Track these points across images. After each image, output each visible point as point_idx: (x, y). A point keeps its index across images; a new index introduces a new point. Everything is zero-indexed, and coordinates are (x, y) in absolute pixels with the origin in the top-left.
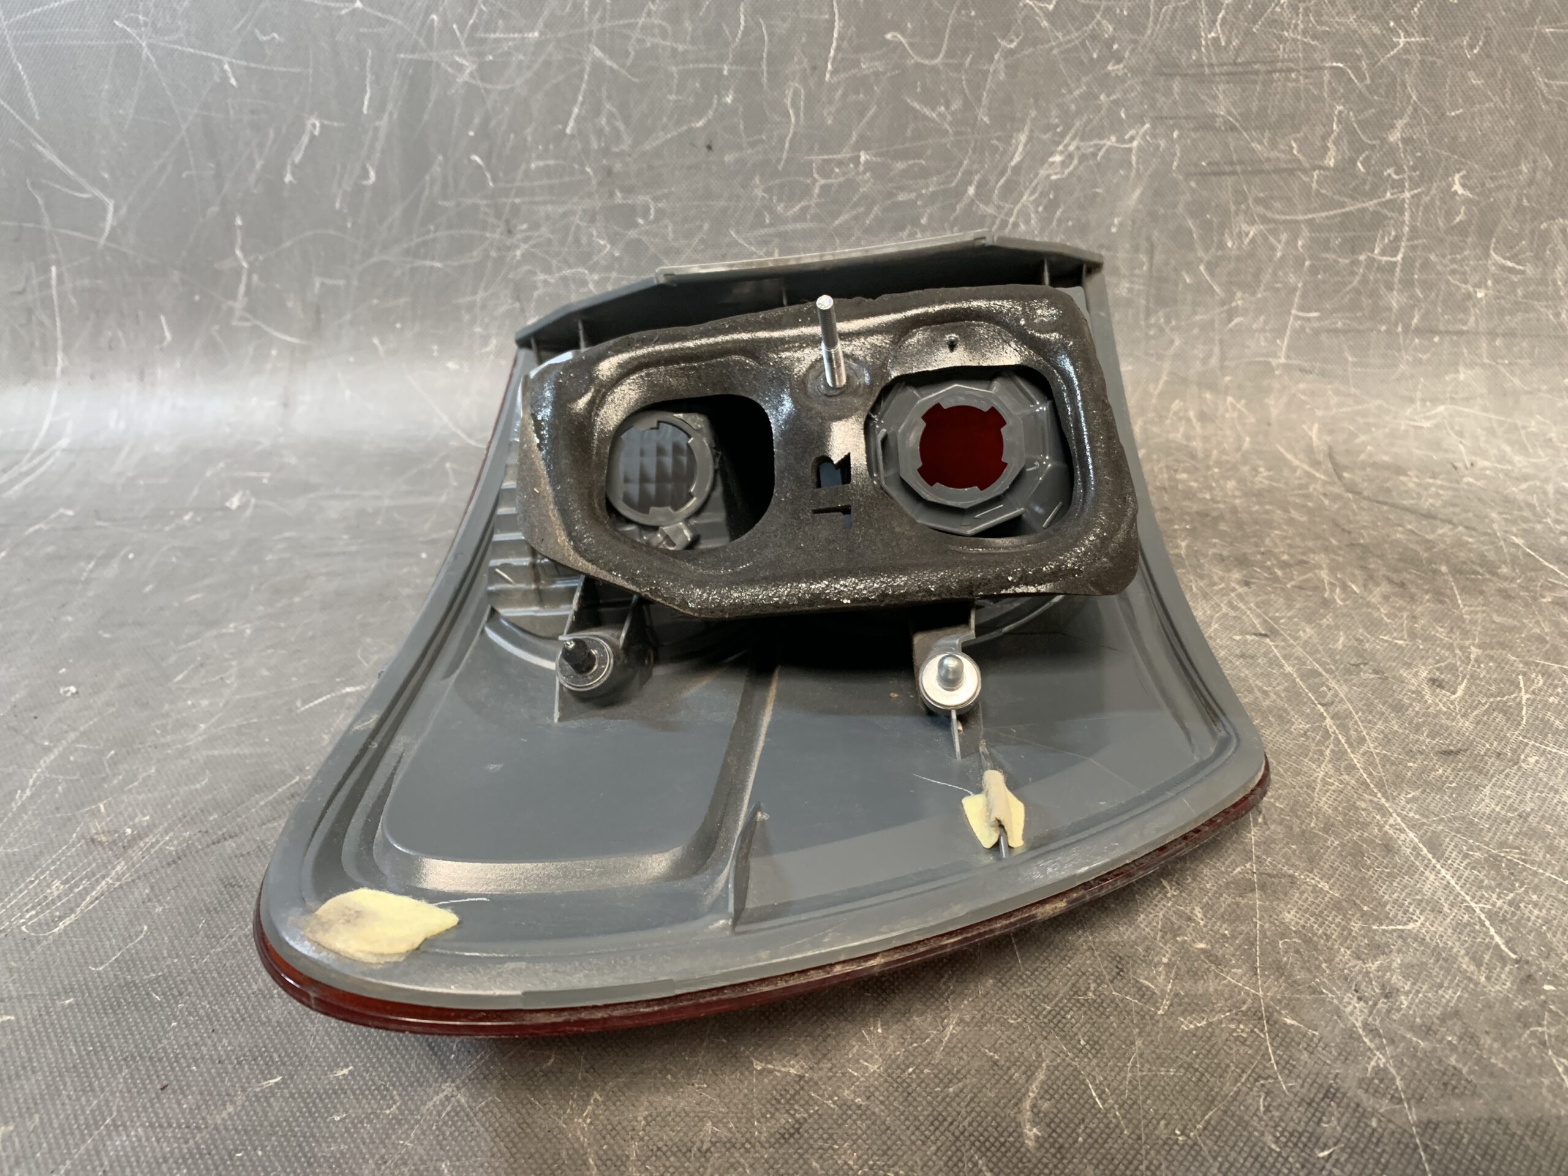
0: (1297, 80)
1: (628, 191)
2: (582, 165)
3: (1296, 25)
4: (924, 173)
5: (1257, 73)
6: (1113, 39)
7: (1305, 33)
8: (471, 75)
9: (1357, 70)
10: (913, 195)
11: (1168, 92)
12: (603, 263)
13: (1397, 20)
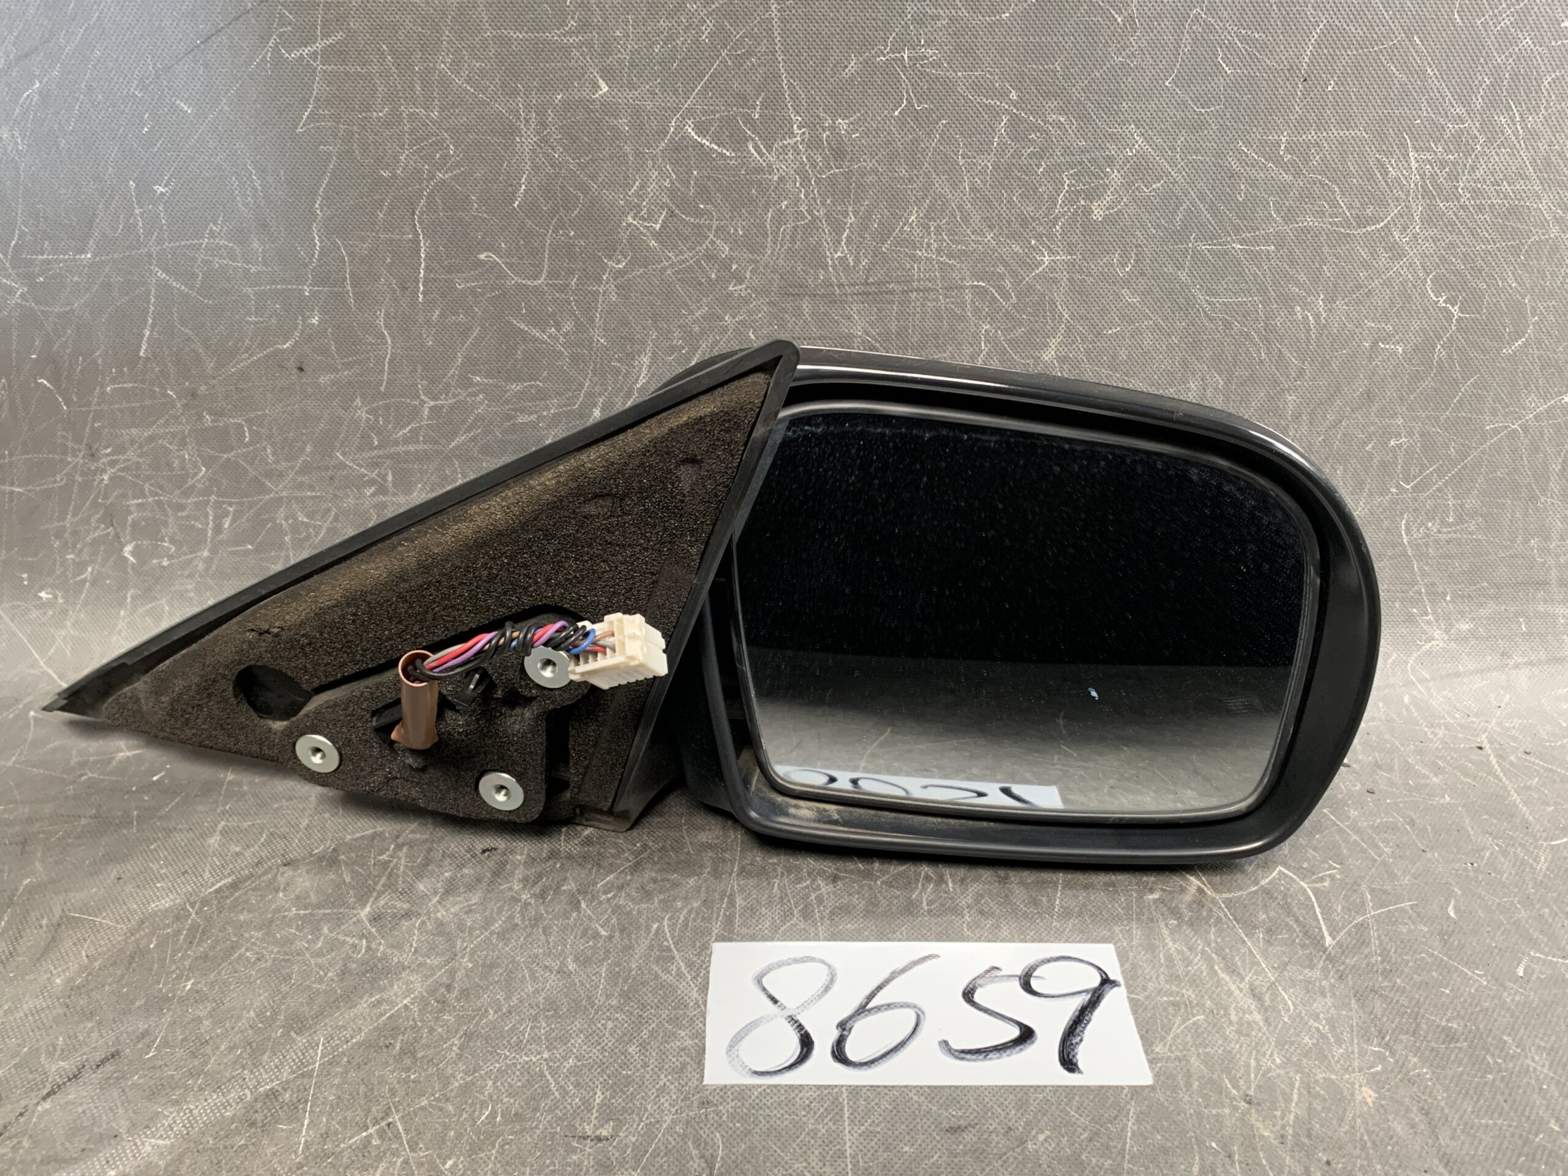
0: (937, 300)
1: (218, 414)
2: (163, 387)
3: (929, 245)
4: (543, 395)
5: (892, 292)
6: (731, 259)
7: (939, 251)
8: (23, 296)
9: (1001, 289)
10: (534, 417)
11: (798, 312)
12: (200, 486)
13: (1039, 237)
